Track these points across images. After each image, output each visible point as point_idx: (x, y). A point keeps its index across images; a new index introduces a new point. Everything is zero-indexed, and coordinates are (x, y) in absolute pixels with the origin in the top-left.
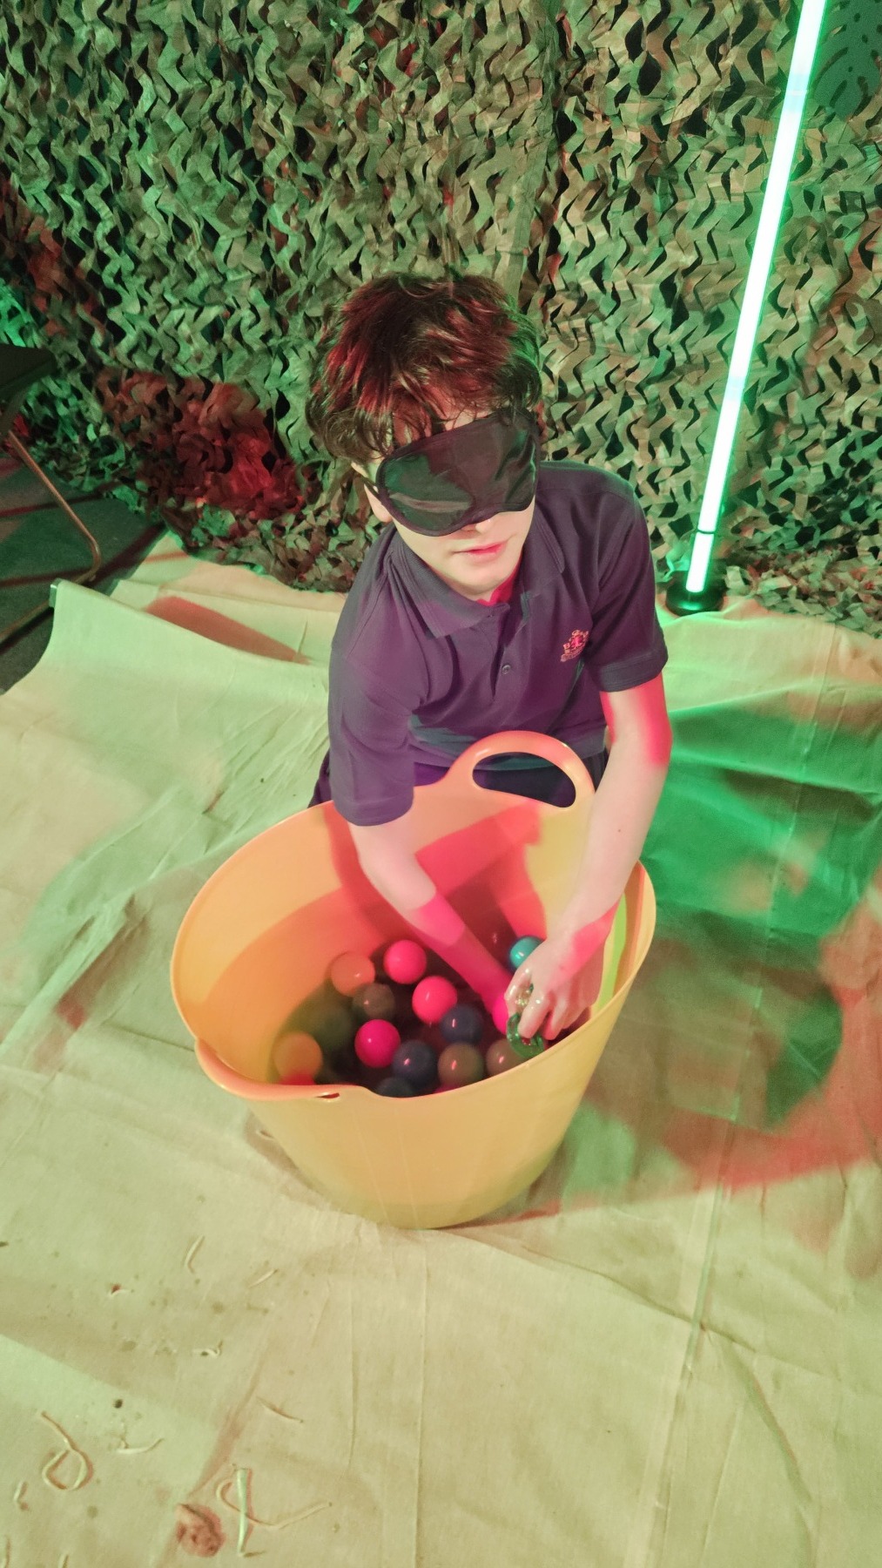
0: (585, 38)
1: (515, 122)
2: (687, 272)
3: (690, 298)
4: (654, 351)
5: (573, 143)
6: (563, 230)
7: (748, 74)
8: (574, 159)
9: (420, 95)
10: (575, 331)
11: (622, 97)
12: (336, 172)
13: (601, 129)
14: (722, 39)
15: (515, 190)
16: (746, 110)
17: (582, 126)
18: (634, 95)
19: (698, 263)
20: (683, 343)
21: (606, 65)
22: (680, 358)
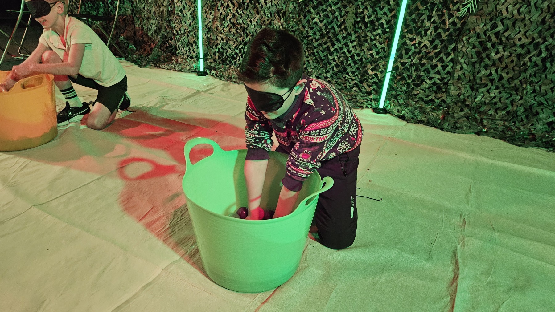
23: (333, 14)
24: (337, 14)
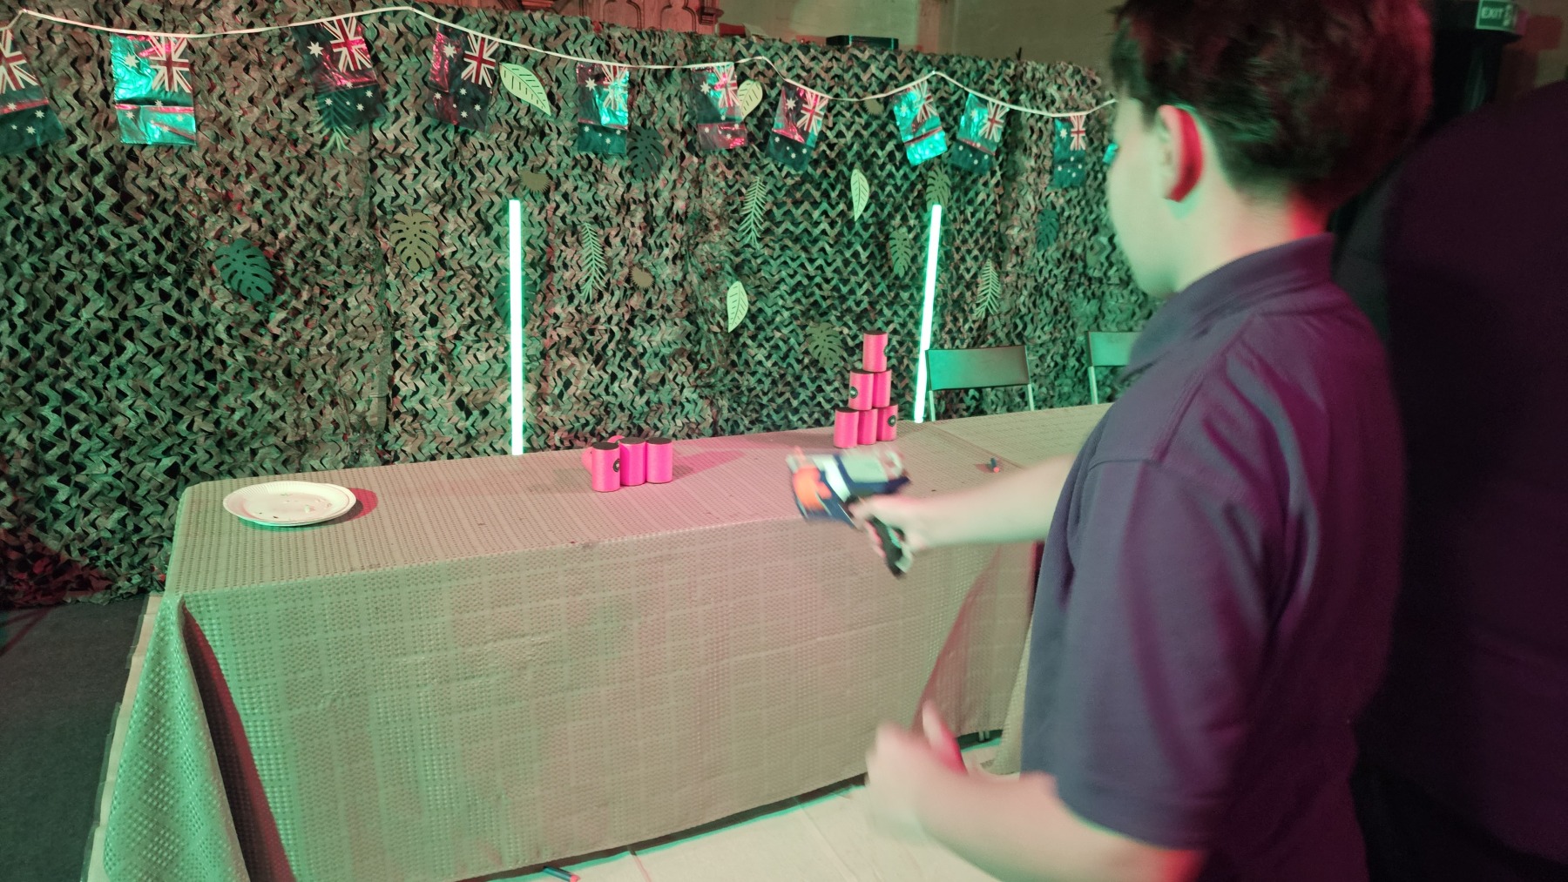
0: (399, 308)
1: (371, 343)
2: (467, 395)
3: (471, 406)
4: (460, 432)
5: (401, 348)
6: (400, 385)
7: (476, 317)
8: (402, 355)
9: (317, 336)
10: (414, 429)
11: (423, 329)
12: (269, 374)
13: (413, 343)
14: (462, 305)
15: (375, 371)
16: (478, 330)
17: (404, 342)
18: (428, 328)
19: (471, 390)
20: (473, 425)
21: (412, 319)
22: (473, 432)
23: (785, 342)
24: (792, 341)
